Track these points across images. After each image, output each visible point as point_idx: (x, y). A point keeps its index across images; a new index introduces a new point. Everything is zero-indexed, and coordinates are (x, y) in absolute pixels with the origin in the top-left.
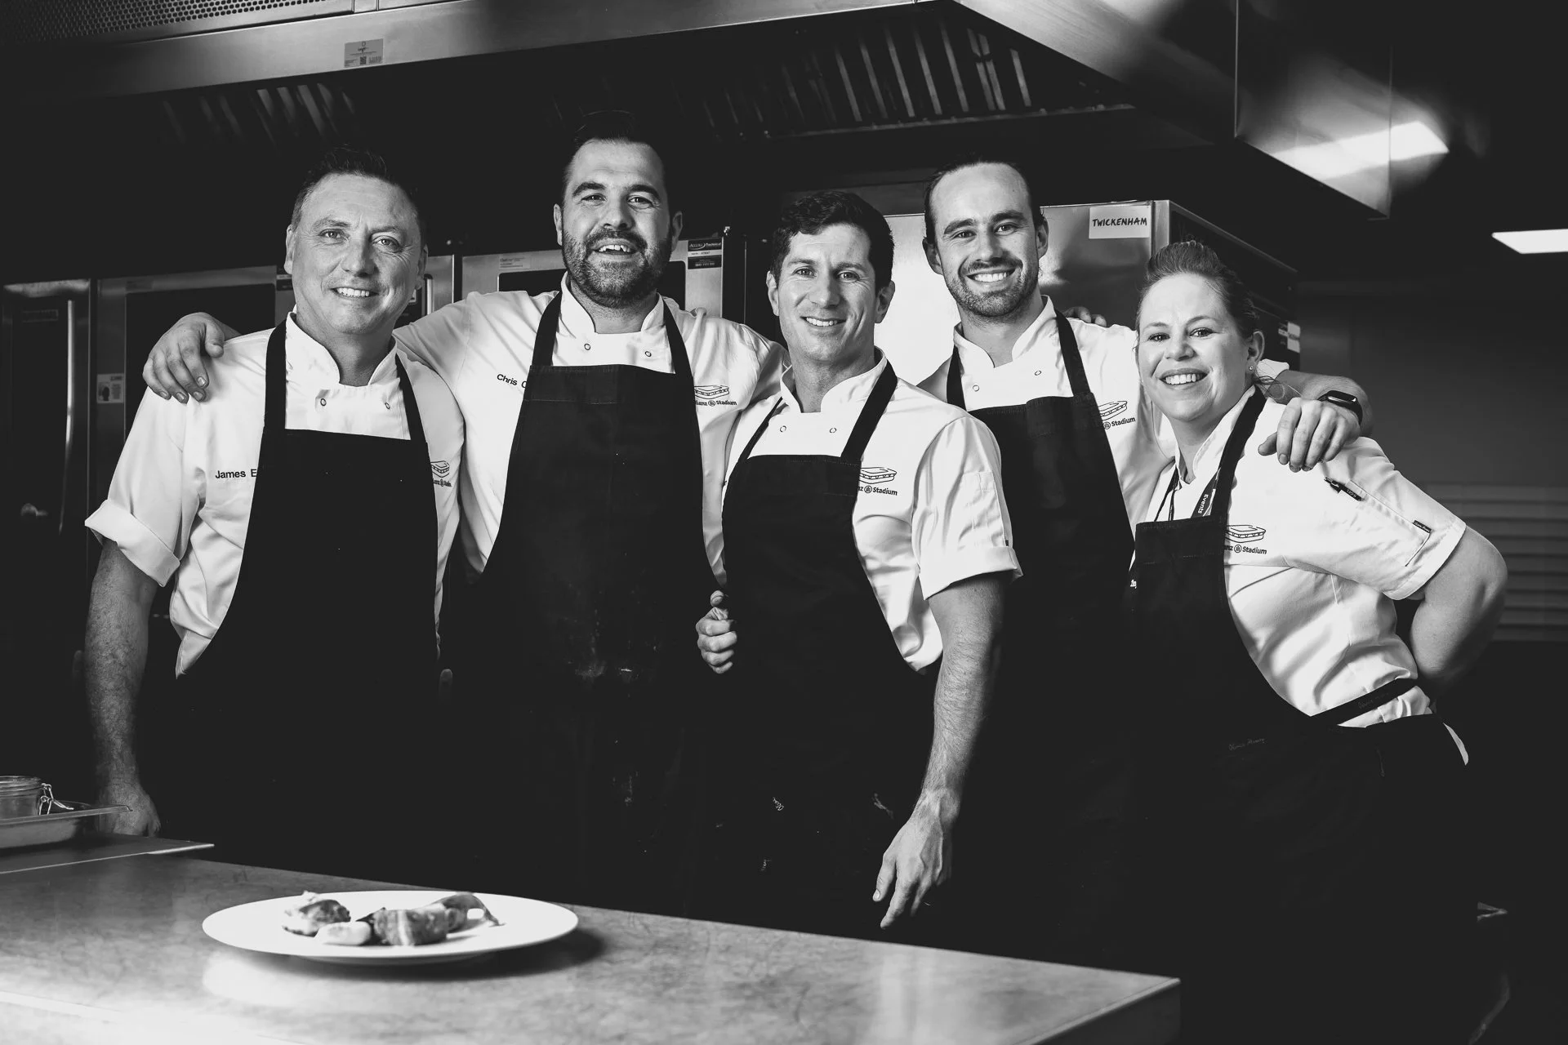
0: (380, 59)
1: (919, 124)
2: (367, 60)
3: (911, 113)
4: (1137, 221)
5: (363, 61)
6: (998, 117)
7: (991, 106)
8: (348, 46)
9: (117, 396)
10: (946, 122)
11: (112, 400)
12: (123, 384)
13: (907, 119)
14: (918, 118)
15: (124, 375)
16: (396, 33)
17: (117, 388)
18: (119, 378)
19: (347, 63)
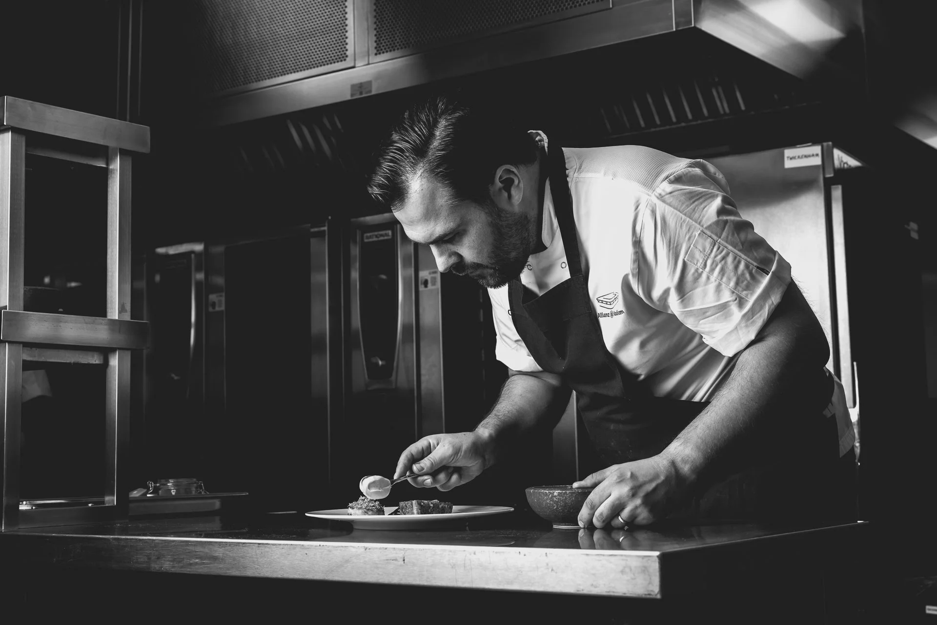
0: (370, 91)
1: (679, 125)
2: (364, 93)
3: (674, 120)
4: (813, 155)
5: (361, 93)
6: (726, 118)
7: (722, 112)
8: (353, 86)
9: (220, 306)
10: (694, 123)
11: (217, 309)
12: (223, 299)
13: (672, 123)
14: (678, 122)
15: (224, 294)
16: (379, 76)
17: (220, 301)
18: (221, 296)
19: (352, 95)
